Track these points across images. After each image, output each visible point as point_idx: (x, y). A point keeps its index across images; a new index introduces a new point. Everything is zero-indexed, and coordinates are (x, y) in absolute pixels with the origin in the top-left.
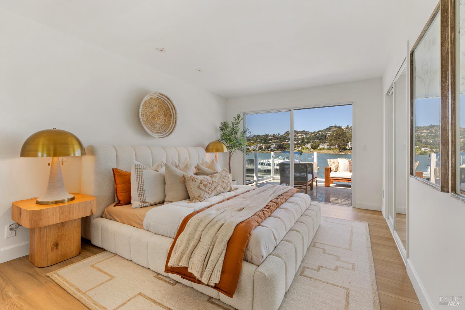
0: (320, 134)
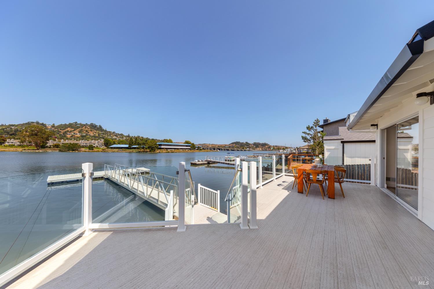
0: (11, 128)
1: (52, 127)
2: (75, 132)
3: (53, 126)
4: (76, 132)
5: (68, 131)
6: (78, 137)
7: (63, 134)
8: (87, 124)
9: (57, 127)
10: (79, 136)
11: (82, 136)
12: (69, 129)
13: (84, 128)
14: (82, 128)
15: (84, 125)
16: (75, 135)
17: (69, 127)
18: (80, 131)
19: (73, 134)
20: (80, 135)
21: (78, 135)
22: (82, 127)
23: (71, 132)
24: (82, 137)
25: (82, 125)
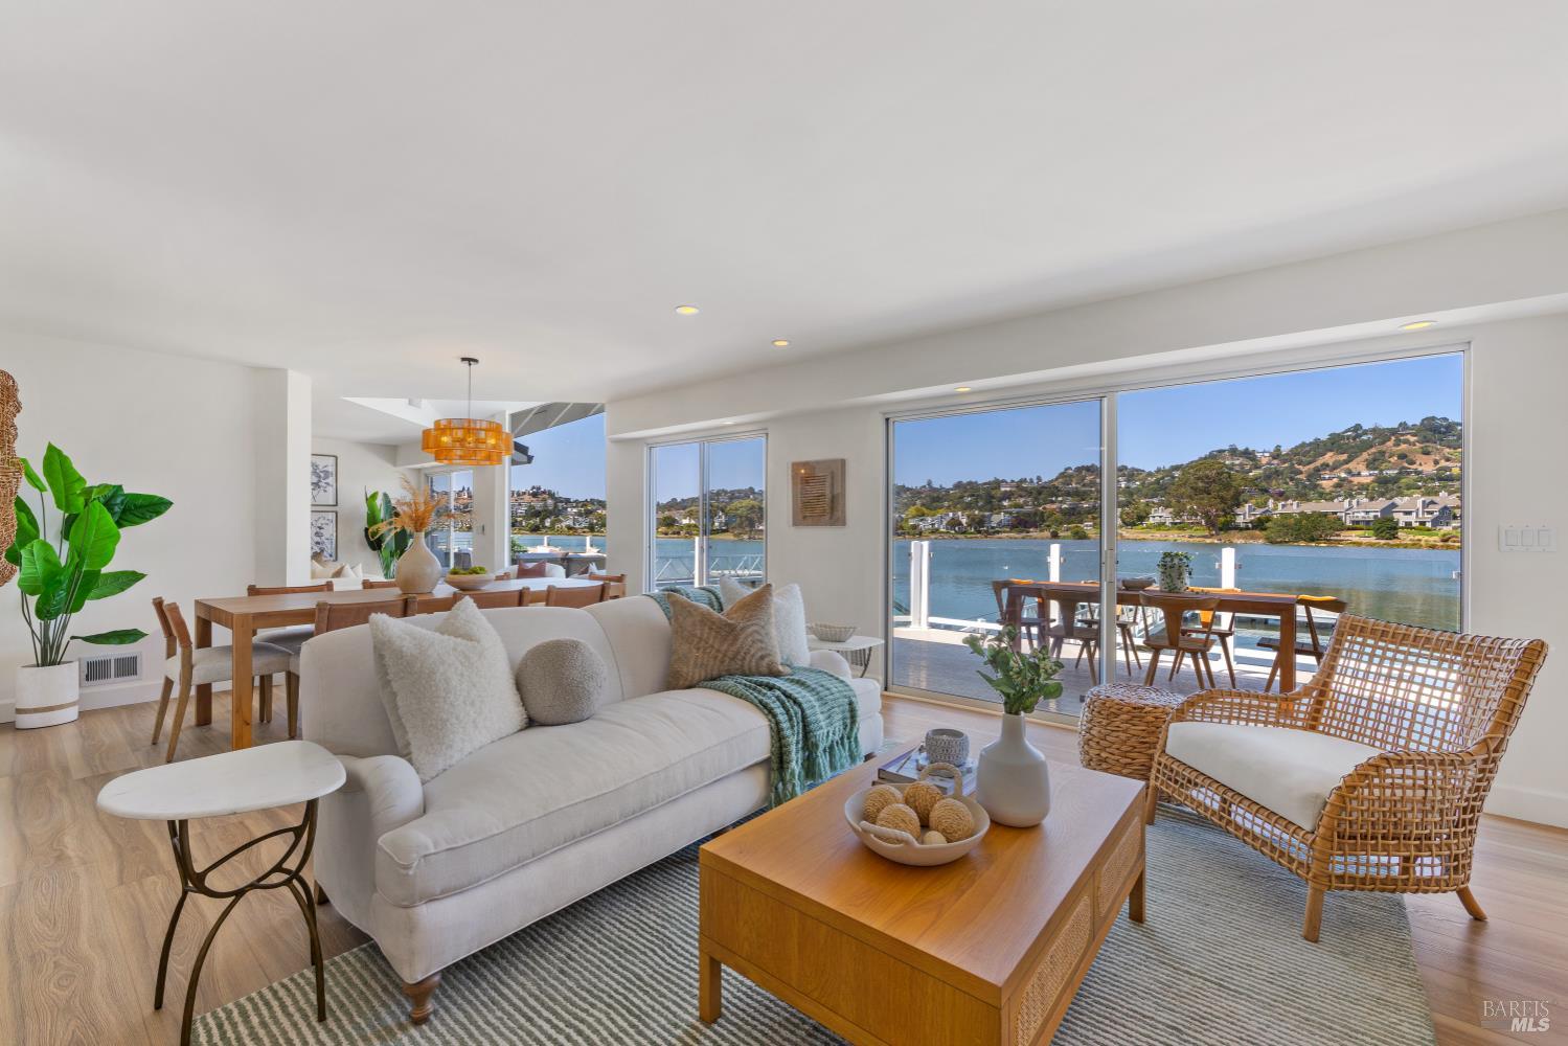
1: (1274, 458)
2: (1350, 465)
3: (1276, 454)
4: (1358, 465)
5: (1325, 466)
6: (1363, 485)
7: (1309, 480)
8: (1403, 425)
9: (1287, 454)
10: (1369, 480)
11: (1383, 482)
12: (1329, 458)
13: (1390, 444)
14: (1383, 448)
15: (1393, 432)
16: (1352, 479)
17: (1331, 451)
18: (1375, 460)
19: (1343, 475)
20: (1370, 475)
21: (1366, 476)
22: (1383, 443)
23: (1334, 468)
24: (1380, 483)
25: (1382, 435)
